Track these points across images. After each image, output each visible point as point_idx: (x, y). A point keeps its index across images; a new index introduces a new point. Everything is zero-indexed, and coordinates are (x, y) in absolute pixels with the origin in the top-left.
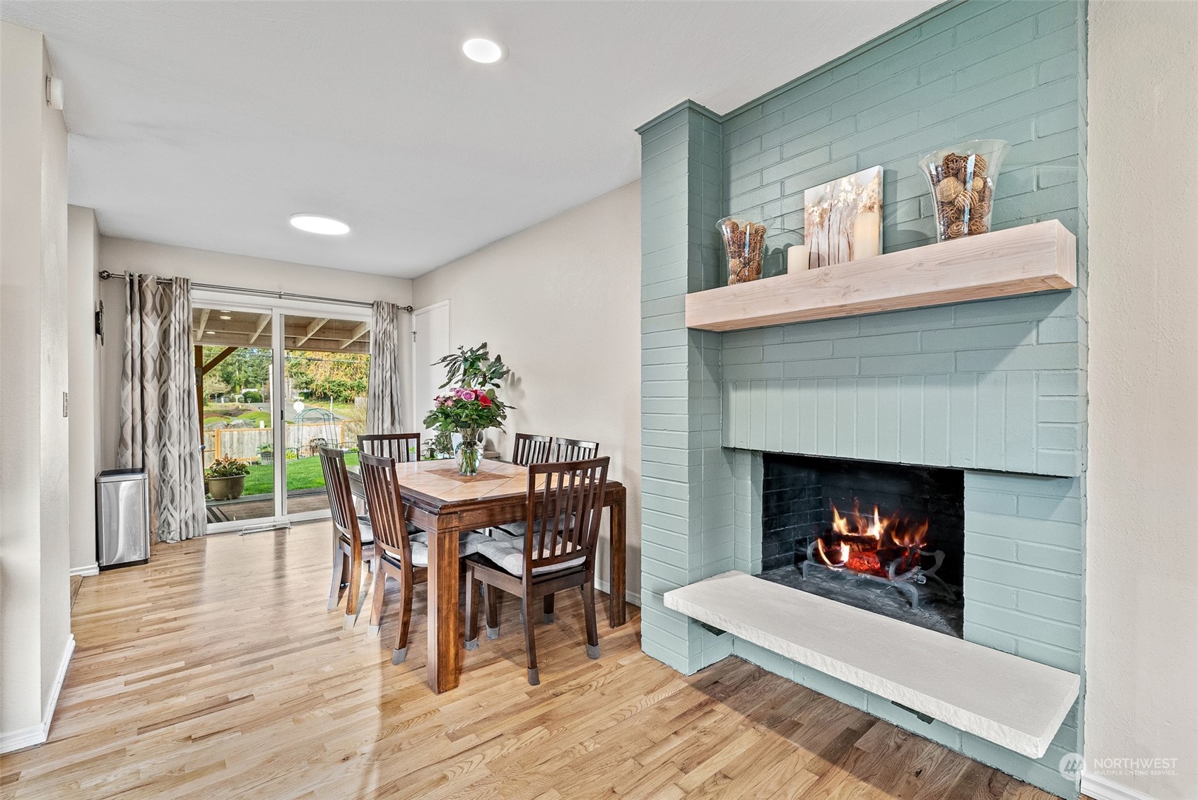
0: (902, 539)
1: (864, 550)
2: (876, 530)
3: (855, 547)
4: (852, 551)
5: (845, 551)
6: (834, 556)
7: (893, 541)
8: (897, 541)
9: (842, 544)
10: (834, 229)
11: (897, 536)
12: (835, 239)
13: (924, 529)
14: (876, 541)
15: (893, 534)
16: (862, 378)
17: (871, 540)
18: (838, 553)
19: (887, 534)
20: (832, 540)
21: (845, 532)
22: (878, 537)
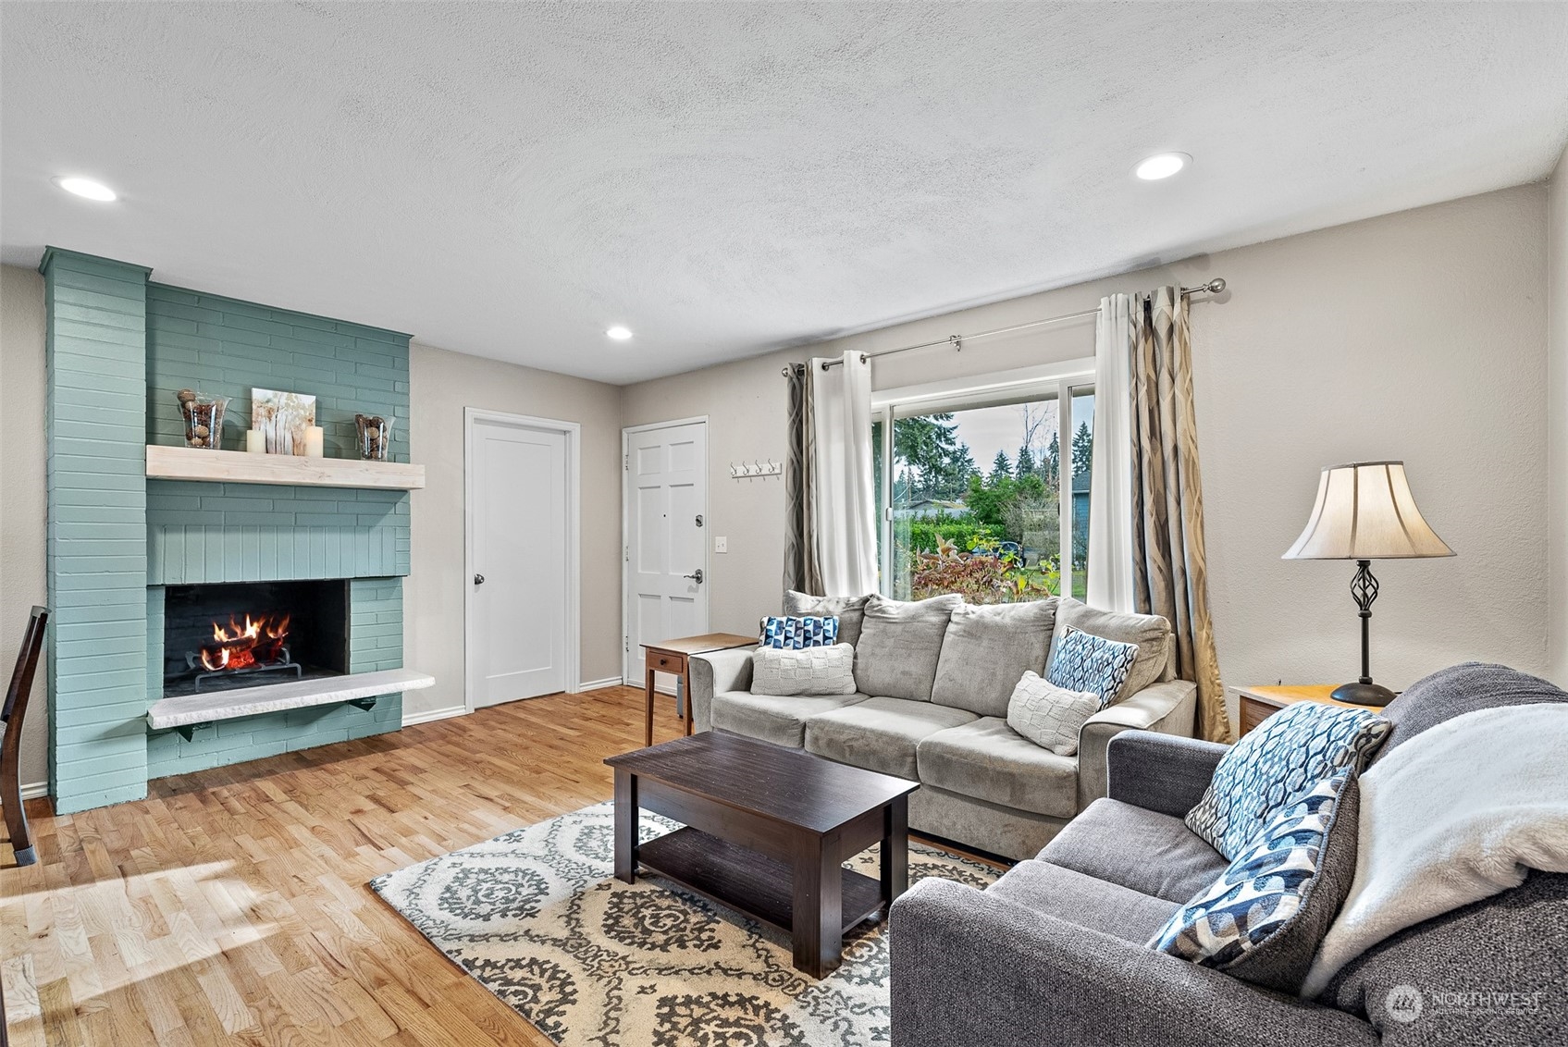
0: (276, 632)
1: (242, 650)
2: (252, 631)
3: (234, 650)
4: (231, 654)
5: (225, 654)
6: (215, 660)
7: (267, 635)
8: (271, 635)
9: (223, 650)
10: (281, 425)
11: (271, 631)
12: (281, 432)
13: (286, 622)
14: (254, 640)
15: (268, 630)
16: (296, 527)
17: (250, 640)
18: (220, 658)
19: (262, 633)
20: (214, 650)
21: (225, 640)
22: (254, 636)
